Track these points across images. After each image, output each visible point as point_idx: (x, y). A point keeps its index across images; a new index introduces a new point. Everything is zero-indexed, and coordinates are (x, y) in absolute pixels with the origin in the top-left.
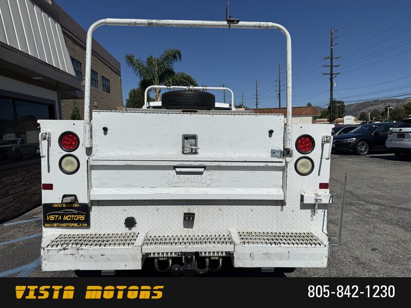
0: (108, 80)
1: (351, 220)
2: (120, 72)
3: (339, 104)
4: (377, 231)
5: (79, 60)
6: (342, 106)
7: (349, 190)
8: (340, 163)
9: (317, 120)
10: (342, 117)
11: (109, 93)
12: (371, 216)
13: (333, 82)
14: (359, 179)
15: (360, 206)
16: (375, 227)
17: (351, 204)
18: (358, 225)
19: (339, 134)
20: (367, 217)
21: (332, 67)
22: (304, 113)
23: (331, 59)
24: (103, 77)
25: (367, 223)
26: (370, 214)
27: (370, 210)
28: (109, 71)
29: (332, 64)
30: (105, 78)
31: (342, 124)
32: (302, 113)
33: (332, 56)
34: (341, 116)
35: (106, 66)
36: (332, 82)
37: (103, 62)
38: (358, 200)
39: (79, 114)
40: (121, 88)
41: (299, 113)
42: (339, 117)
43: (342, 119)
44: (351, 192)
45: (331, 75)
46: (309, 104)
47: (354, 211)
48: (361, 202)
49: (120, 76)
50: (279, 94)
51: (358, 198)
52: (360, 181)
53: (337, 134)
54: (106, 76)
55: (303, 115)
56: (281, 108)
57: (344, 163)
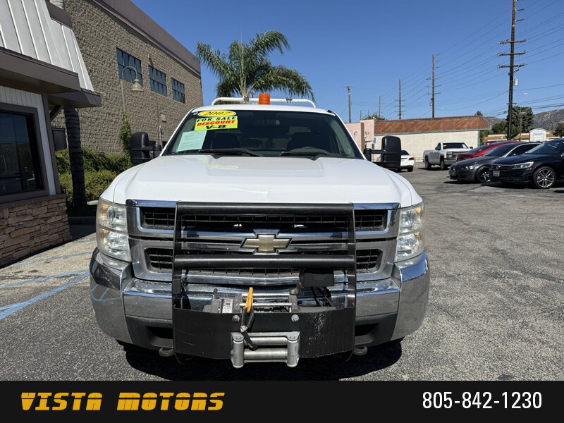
0: (181, 83)
1: (483, 307)
2: (200, 73)
3: (523, 113)
4: (526, 333)
5: (137, 57)
6: (528, 115)
7: (501, 248)
8: (502, 201)
9: (489, 136)
10: (528, 132)
11: (184, 102)
12: (523, 301)
13: (514, 78)
14: (526, 228)
15: (511, 281)
16: (525, 324)
17: (496, 276)
18: (493, 319)
19: (509, 156)
20: (517, 301)
21: (512, 56)
22: (466, 126)
23: (512, 43)
24: (174, 80)
25: (513, 315)
26: (523, 296)
27: (527, 288)
28: (184, 71)
29: (512, 51)
30: (178, 82)
31: (528, 141)
32: (463, 125)
33: (513, 39)
34: (526, 130)
35: (178, 65)
36: (511, 79)
37: (174, 59)
38: (512, 268)
39: (130, 131)
40: (201, 96)
41: (459, 126)
42: (524, 132)
43: (528, 134)
44: (504, 253)
45: (512, 68)
46: (479, 114)
47: (498, 289)
48: (515, 272)
49: (200, 78)
50: (433, 99)
51: (513, 264)
52: (526, 232)
53: (505, 156)
54: (179, 78)
55: (464, 128)
56: (435, 119)
57: (509, 202)
